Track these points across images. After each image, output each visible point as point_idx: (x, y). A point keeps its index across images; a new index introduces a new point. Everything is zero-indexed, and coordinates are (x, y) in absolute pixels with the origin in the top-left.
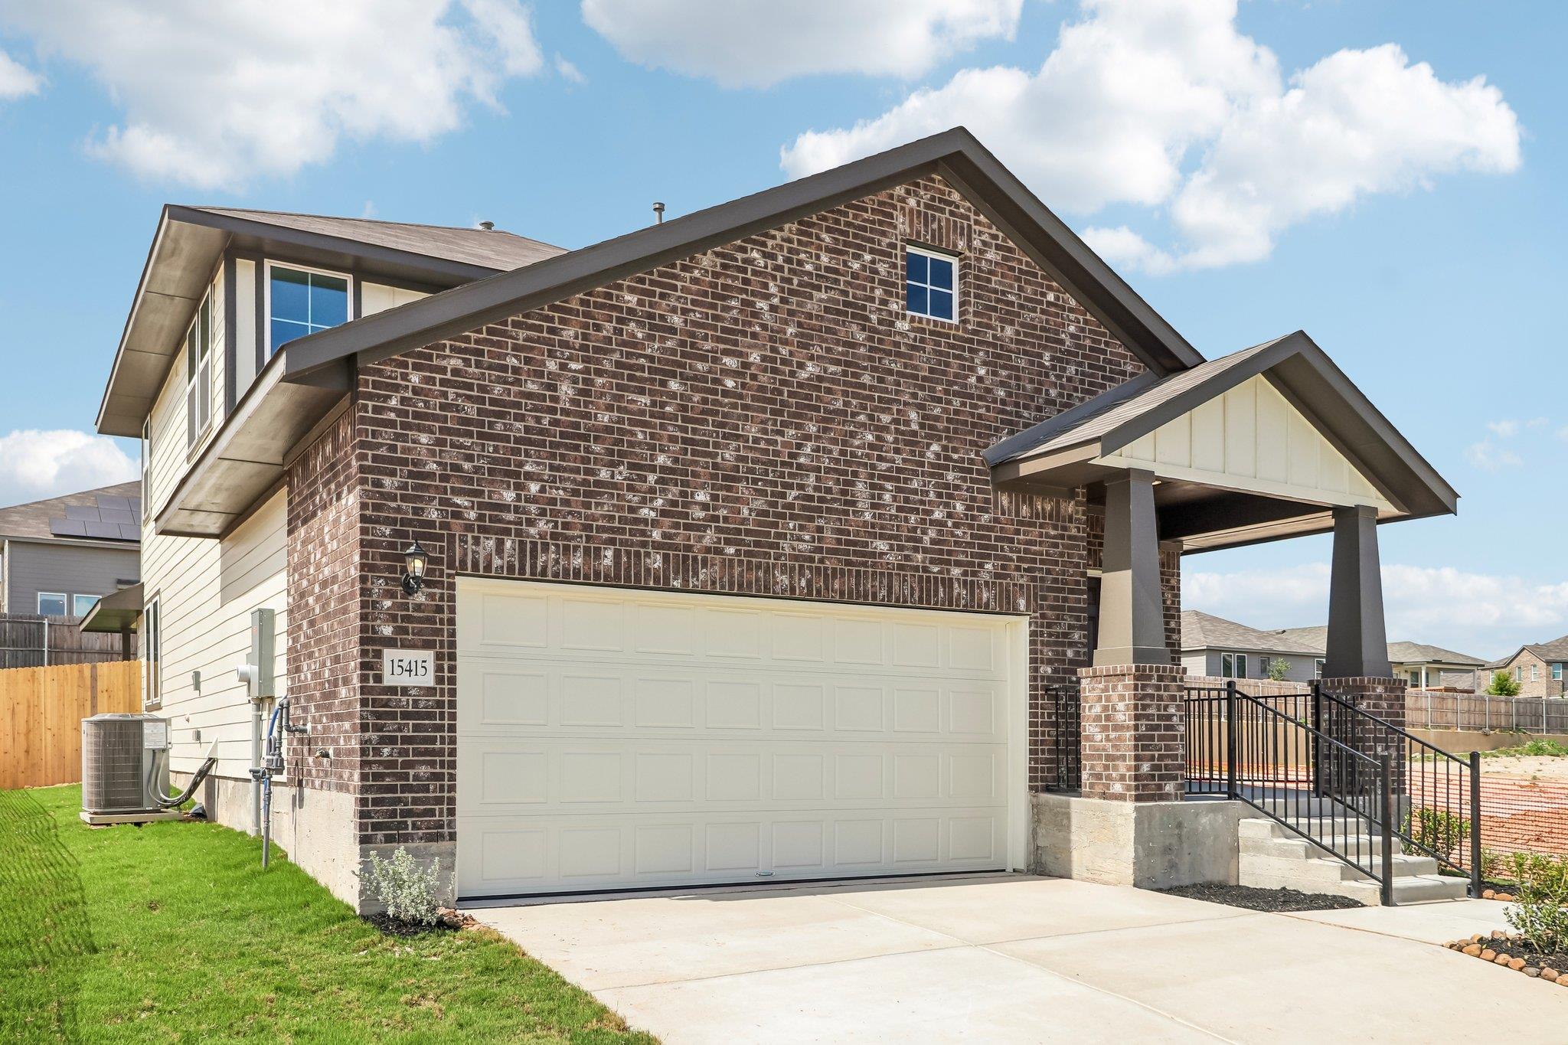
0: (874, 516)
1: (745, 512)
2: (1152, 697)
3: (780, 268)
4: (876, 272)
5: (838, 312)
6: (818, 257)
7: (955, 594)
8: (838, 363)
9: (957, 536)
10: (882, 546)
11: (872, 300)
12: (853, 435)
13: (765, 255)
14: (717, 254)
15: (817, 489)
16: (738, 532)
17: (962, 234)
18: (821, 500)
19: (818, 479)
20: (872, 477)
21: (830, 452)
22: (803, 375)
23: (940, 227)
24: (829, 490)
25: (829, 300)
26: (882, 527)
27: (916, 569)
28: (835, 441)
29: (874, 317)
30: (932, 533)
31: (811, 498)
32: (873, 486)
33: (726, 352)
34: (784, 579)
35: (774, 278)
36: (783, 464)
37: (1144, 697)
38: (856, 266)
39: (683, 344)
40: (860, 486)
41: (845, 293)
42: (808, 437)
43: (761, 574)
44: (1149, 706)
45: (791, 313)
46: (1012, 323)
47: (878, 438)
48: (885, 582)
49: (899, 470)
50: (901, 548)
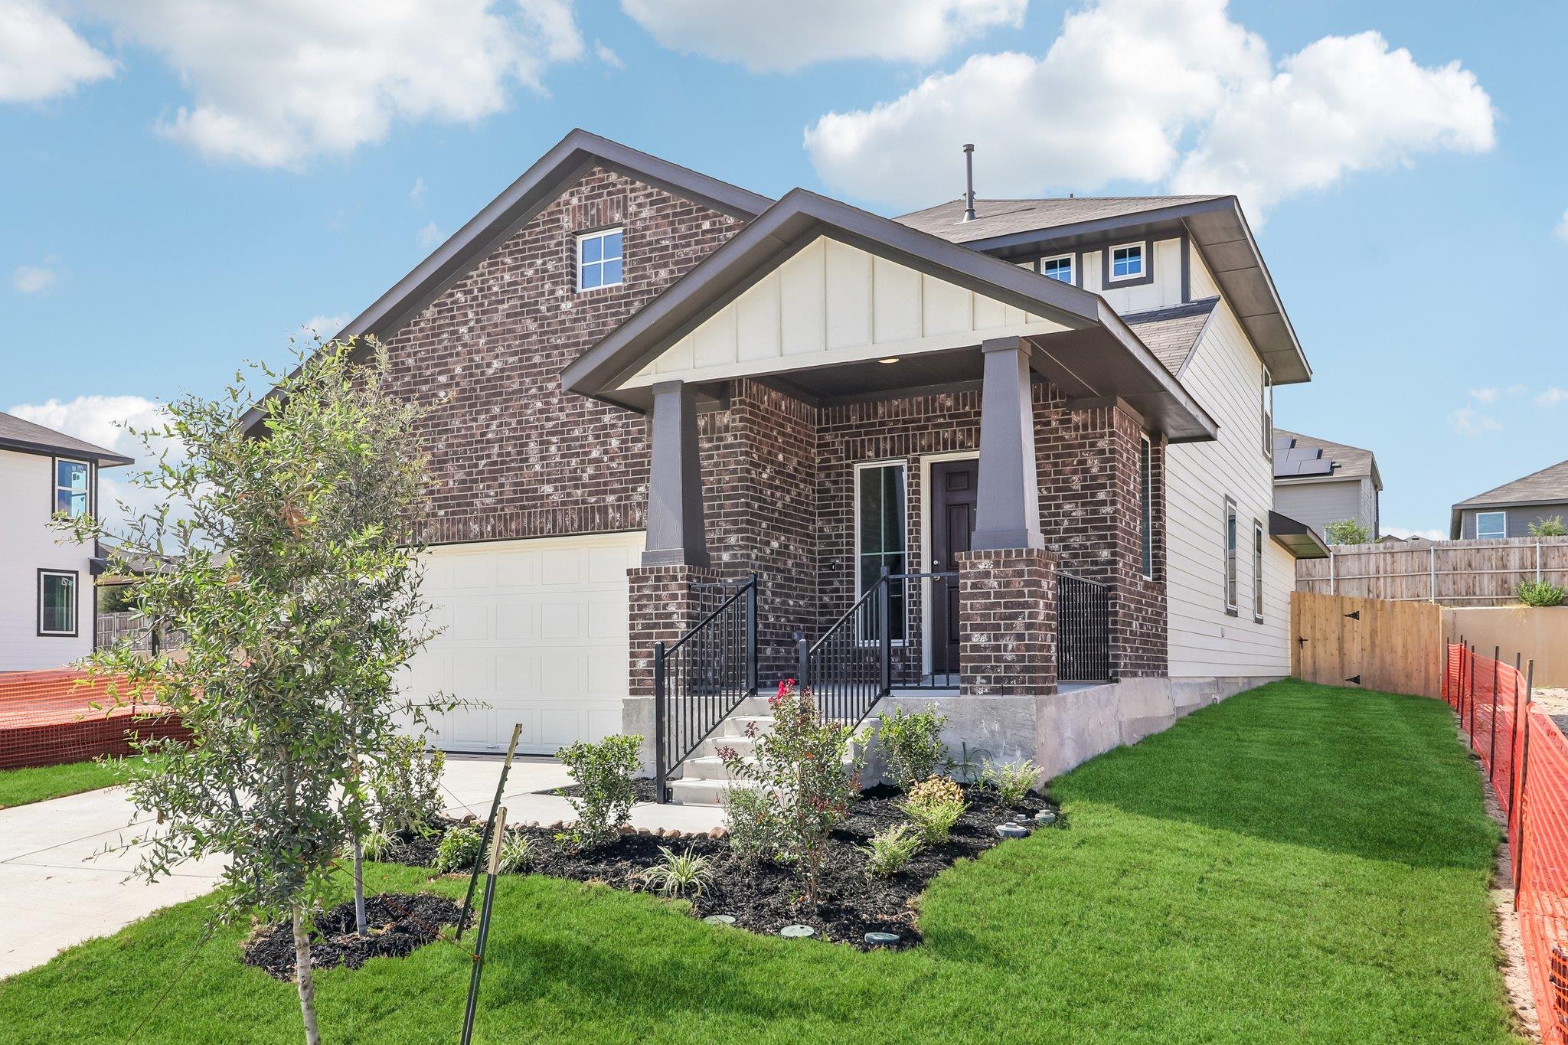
0: (542, 467)
1: (451, 483)
2: (649, 598)
3: (475, 298)
4: (546, 271)
5: (516, 314)
6: (502, 278)
7: (610, 516)
8: (515, 353)
9: (613, 468)
10: (548, 489)
11: (542, 294)
12: (526, 406)
13: (465, 293)
14: (435, 306)
15: (500, 455)
16: (446, 498)
17: (618, 207)
18: (503, 463)
19: (501, 447)
20: (541, 435)
21: (510, 424)
22: (490, 372)
23: (598, 210)
24: (508, 454)
25: (510, 307)
26: (549, 474)
27: (576, 502)
28: (513, 415)
29: (543, 308)
30: (590, 470)
31: (495, 463)
32: (542, 443)
33: (440, 373)
34: (475, 528)
35: (471, 307)
36: (477, 442)
37: (640, 598)
38: (530, 273)
39: (414, 376)
40: (532, 445)
41: (522, 297)
42: (494, 418)
43: (461, 526)
44: (645, 606)
45: (483, 328)
46: (666, 265)
47: (546, 403)
48: (550, 518)
49: (563, 424)
50: (563, 488)
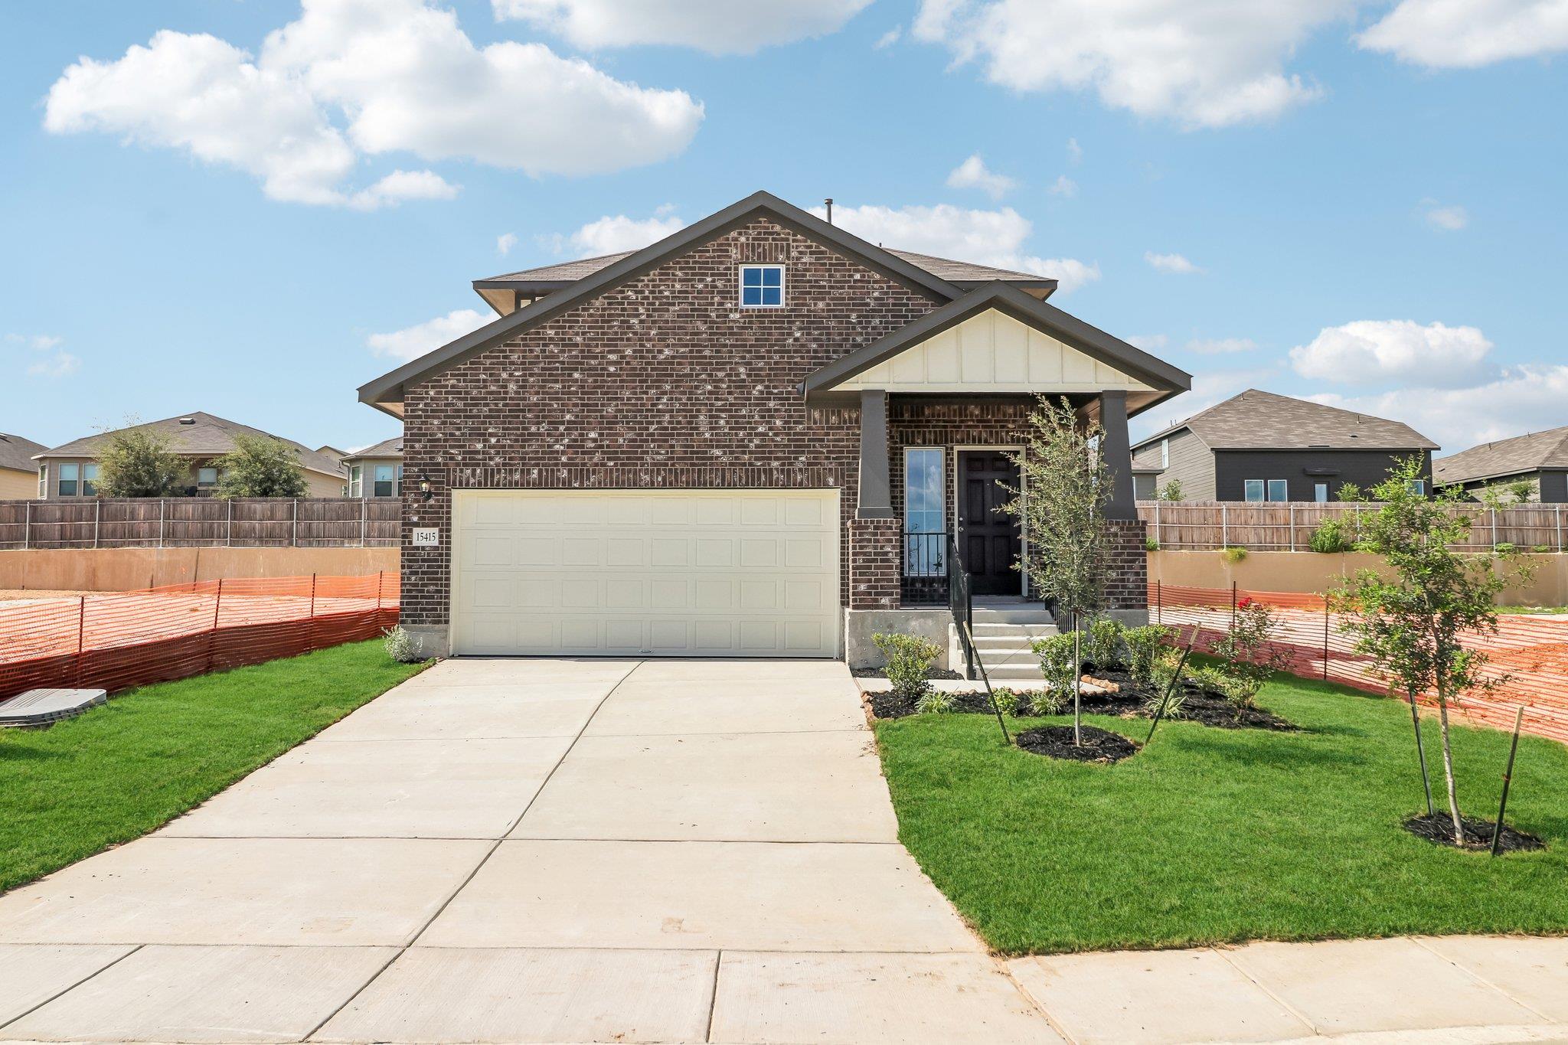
0: (712, 435)
1: (621, 440)
2: (869, 541)
3: (647, 298)
4: (716, 287)
5: (687, 316)
6: (673, 286)
7: (775, 477)
8: (686, 346)
9: (777, 441)
10: (717, 452)
11: (712, 304)
12: (697, 387)
13: (636, 292)
14: (605, 298)
15: (670, 422)
16: (617, 452)
17: (782, 250)
18: (673, 429)
19: (671, 417)
20: (711, 411)
21: (681, 399)
22: (662, 357)
23: (764, 250)
24: (679, 423)
25: (680, 310)
26: (718, 441)
27: (744, 464)
28: (684, 393)
29: (713, 315)
30: (756, 441)
31: (666, 428)
32: (711, 417)
33: (609, 352)
34: (648, 478)
35: (643, 304)
36: (647, 410)
37: (861, 541)
38: (701, 286)
39: (583, 351)
40: (702, 418)
41: (693, 304)
42: (665, 393)
43: (631, 476)
44: (866, 547)
45: (654, 322)
46: (823, 299)
47: (715, 387)
48: (720, 474)
49: (731, 405)
50: (731, 453)
